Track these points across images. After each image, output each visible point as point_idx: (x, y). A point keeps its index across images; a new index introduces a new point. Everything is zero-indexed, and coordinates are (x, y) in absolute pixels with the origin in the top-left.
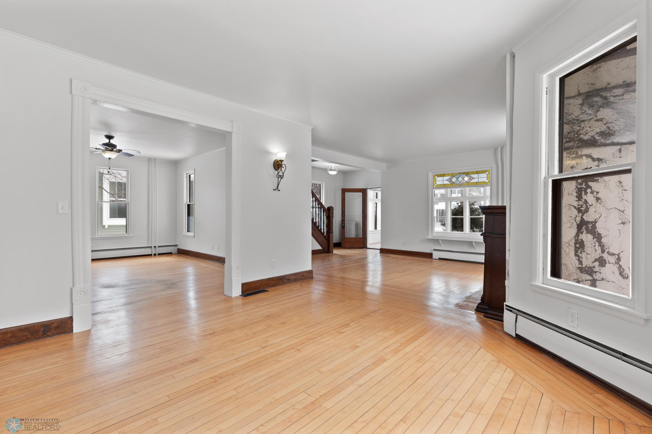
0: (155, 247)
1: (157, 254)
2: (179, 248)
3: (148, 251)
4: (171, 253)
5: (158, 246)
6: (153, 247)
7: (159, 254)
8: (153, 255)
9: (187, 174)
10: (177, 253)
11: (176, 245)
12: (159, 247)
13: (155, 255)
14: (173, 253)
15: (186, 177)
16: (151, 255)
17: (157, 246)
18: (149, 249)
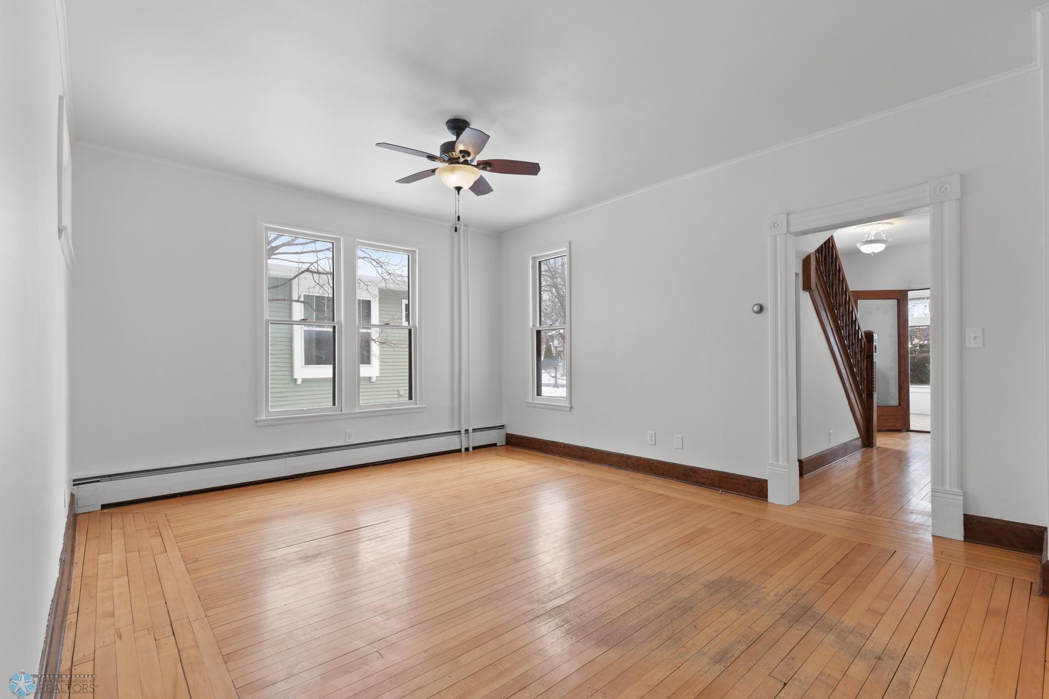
0: (467, 431)
1: (471, 449)
2: (508, 432)
3: (452, 443)
4: (495, 445)
5: (473, 430)
6: (463, 432)
7: (474, 448)
8: (463, 450)
9: (534, 258)
10: (504, 443)
11: (502, 427)
12: (475, 430)
13: (467, 449)
14: (498, 445)
15: (533, 267)
16: (459, 451)
17: (470, 430)
18: (456, 438)
